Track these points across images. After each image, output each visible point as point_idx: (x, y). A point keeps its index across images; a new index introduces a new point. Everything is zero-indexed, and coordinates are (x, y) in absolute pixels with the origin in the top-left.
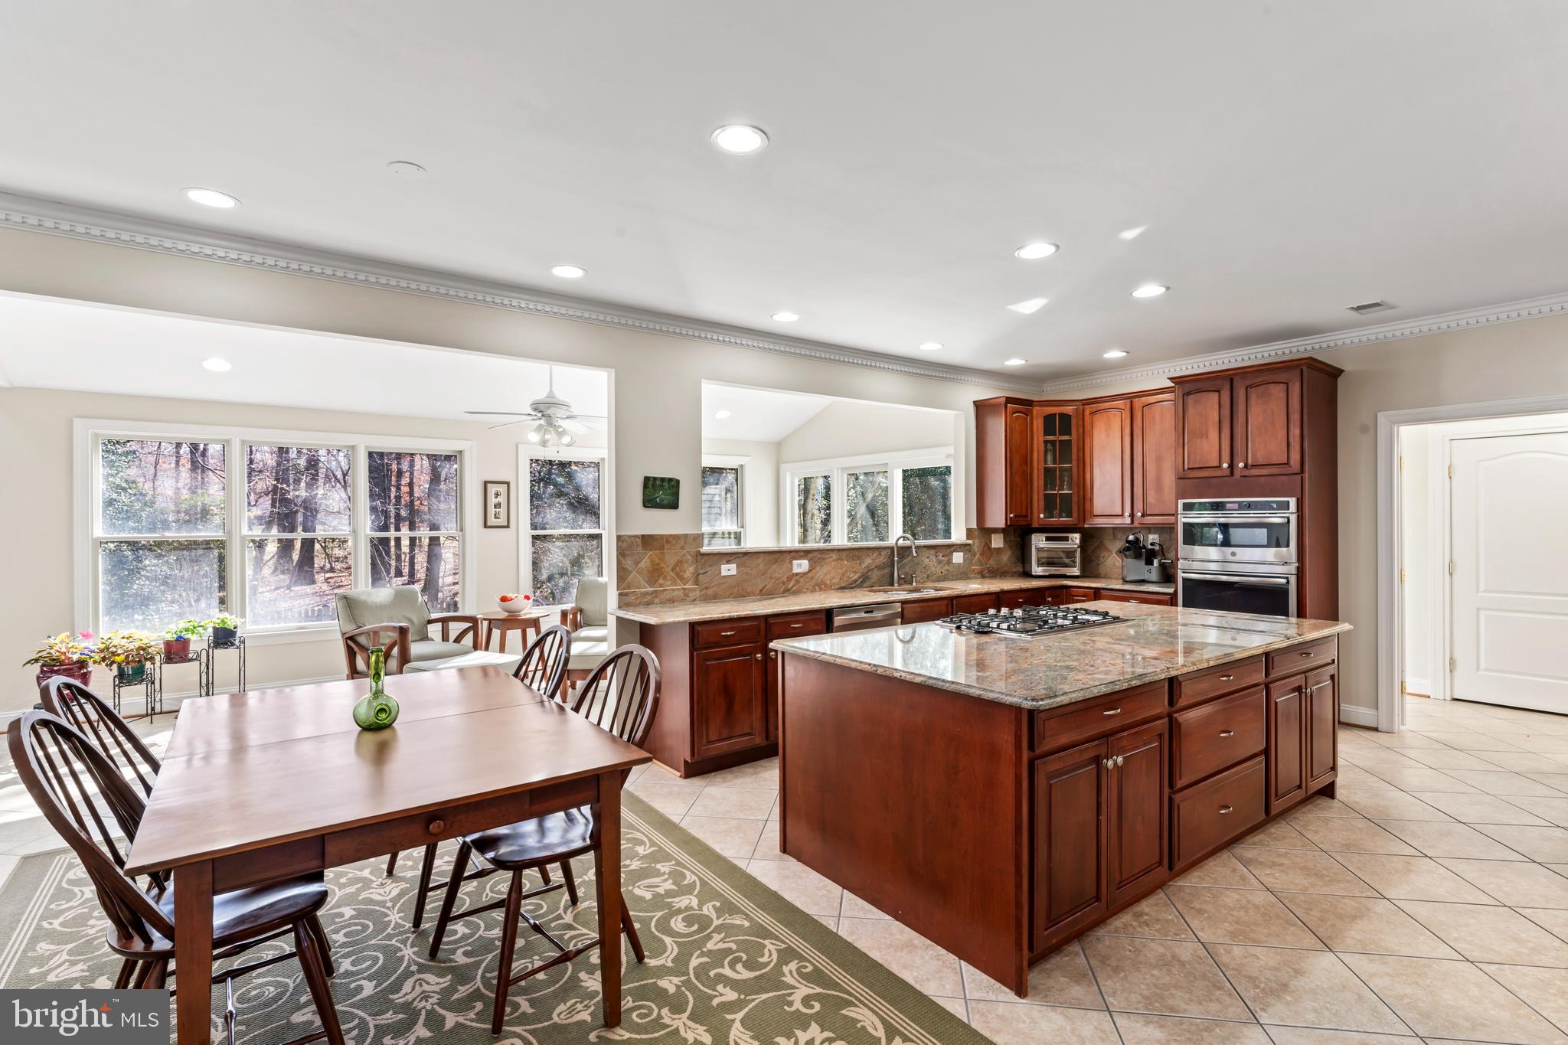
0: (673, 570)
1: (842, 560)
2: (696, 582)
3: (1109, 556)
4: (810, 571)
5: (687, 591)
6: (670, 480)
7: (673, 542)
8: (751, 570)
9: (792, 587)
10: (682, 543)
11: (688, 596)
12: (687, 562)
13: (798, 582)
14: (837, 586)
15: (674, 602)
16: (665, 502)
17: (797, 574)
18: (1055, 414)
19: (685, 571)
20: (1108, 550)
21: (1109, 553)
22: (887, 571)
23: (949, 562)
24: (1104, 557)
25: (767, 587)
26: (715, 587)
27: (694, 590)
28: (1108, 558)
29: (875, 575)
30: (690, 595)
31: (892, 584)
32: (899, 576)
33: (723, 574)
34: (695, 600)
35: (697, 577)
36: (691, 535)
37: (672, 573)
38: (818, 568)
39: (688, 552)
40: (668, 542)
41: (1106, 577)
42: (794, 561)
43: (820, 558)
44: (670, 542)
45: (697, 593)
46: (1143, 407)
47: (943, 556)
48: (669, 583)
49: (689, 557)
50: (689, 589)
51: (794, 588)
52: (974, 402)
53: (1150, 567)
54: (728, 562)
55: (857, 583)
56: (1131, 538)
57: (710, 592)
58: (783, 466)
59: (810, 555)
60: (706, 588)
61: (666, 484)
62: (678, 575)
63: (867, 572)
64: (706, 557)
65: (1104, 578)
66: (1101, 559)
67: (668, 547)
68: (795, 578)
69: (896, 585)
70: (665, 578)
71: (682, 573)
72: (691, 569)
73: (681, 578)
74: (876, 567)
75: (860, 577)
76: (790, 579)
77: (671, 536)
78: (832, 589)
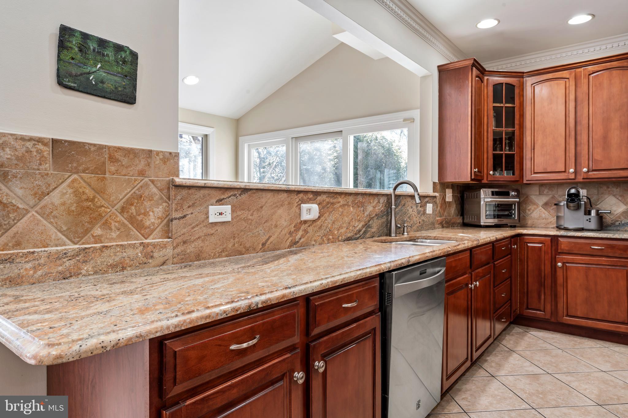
0: (123, 210)
1: (349, 206)
2: (167, 233)
3: (535, 209)
4: (319, 217)
5: (150, 248)
6: (119, 48)
7: (125, 161)
8: (252, 215)
9: (300, 239)
10: (141, 165)
11: (152, 257)
12: (151, 198)
13: (306, 231)
14: (344, 237)
15: (123, 269)
16: (109, 86)
17: (305, 222)
18: (503, 84)
19: (146, 214)
20: (535, 204)
21: (535, 206)
22: (384, 219)
23: (424, 213)
24: (529, 210)
25: (271, 239)
26: (200, 241)
27: (164, 246)
28: (533, 211)
29: (376, 225)
30: (155, 255)
31: (389, 234)
32: (396, 226)
33: (213, 219)
34: (164, 263)
35: (168, 225)
36: (158, 153)
37: (120, 218)
38: (326, 215)
39: (153, 182)
40: (113, 160)
41: (533, 227)
42: (303, 205)
43: (328, 203)
44: (117, 161)
45: (169, 251)
46: (589, 75)
47: (421, 207)
48: (114, 235)
49: (155, 190)
50: (154, 245)
51: (302, 240)
52: (438, 67)
53: (588, 217)
54: (220, 202)
55: (361, 233)
56: (573, 191)
57: (191, 249)
58: (241, 139)
59: (319, 198)
60: (184, 242)
61: (110, 52)
62: (132, 220)
63: (369, 221)
64: (184, 192)
65: (531, 227)
66: (527, 211)
67: (113, 169)
68: (303, 227)
69: (393, 235)
70: (106, 225)
71: (139, 218)
72: (159, 211)
73: (140, 226)
74: (376, 215)
75: (363, 226)
76: (297, 228)
77: (119, 149)
78: (339, 241)
